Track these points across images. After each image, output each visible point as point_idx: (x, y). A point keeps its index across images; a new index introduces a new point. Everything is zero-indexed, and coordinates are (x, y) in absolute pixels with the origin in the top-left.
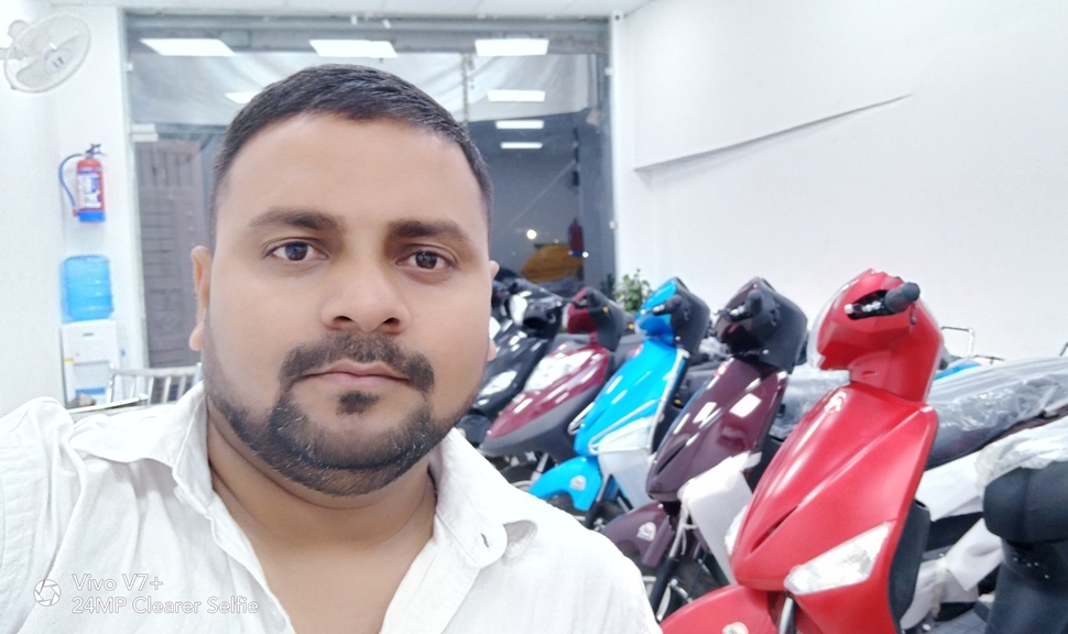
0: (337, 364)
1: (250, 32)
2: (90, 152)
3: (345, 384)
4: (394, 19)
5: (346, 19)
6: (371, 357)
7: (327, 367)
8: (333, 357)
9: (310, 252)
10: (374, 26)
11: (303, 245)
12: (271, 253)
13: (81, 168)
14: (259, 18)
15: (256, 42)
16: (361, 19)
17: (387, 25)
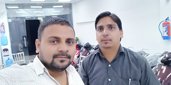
0: (60, 56)
1: (23, 6)
2: (2, 24)
3: (61, 59)
4: (43, 4)
5: (37, 4)
6: (64, 56)
7: (59, 57)
8: (60, 55)
9: (56, 42)
10: (40, 5)
11: (55, 41)
12: (51, 42)
13: (1, 26)
14: (25, 4)
15: (24, 7)
16: (39, 4)
17: (42, 5)
